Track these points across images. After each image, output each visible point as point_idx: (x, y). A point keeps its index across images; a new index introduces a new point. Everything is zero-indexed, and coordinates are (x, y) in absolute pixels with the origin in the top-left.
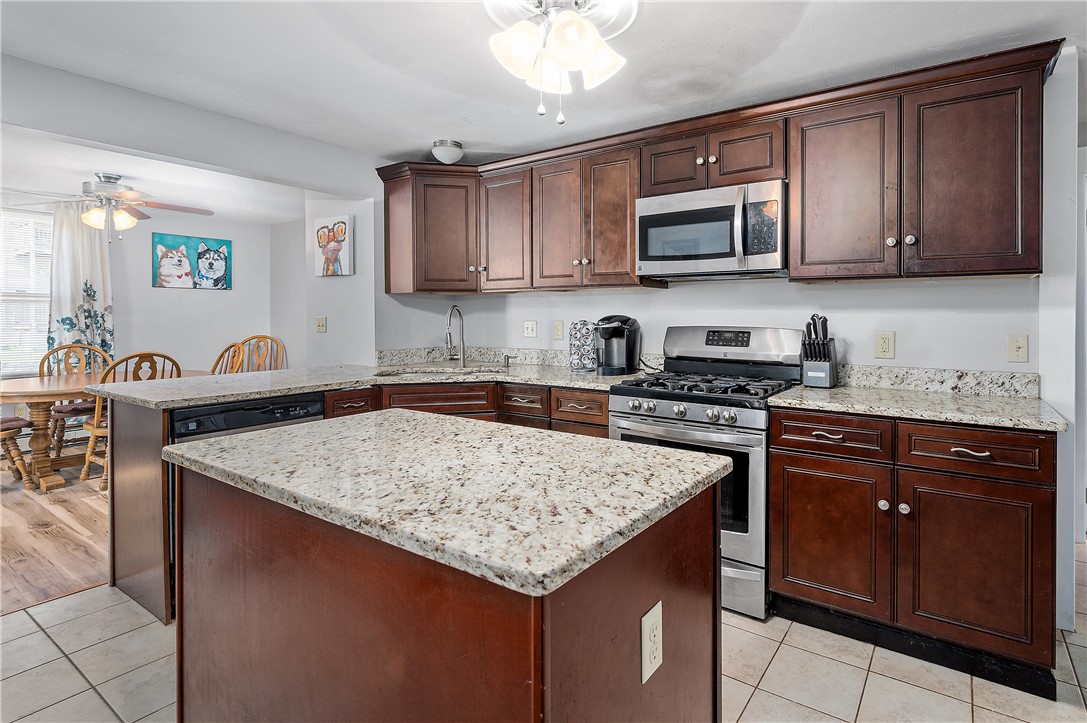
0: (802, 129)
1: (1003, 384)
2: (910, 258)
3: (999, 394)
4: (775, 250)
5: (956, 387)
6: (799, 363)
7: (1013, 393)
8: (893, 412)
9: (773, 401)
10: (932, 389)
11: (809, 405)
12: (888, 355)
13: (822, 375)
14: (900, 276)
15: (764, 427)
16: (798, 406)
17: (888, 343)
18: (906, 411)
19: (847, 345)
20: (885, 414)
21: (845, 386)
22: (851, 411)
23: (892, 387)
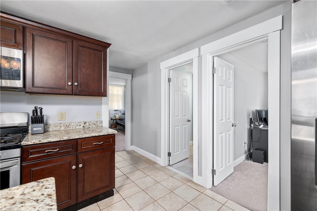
0: (33, 35)
1: (95, 124)
2: (76, 90)
3: (94, 127)
4: (19, 79)
5: (84, 126)
6: (26, 126)
7: (97, 126)
8: (77, 137)
9: (23, 143)
10: (77, 128)
11: (44, 141)
12: (63, 119)
13: (41, 129)
14: (72, 95)
15: (19, 156)
16: (38, 143)
17: (62, 116)
18: (81, 136)
19: (47, 117)
20: (74, 138)
21: (47, 131)
22: (62, 140)
23: (65, 129)
